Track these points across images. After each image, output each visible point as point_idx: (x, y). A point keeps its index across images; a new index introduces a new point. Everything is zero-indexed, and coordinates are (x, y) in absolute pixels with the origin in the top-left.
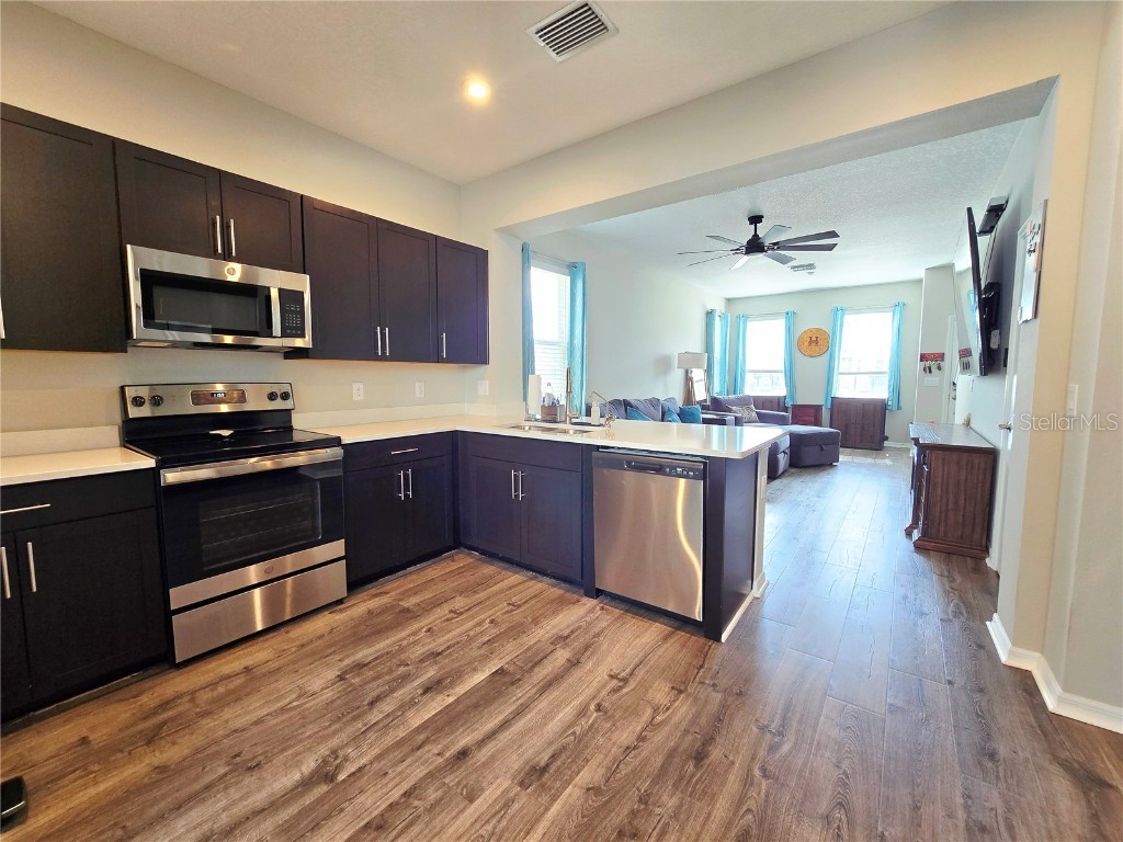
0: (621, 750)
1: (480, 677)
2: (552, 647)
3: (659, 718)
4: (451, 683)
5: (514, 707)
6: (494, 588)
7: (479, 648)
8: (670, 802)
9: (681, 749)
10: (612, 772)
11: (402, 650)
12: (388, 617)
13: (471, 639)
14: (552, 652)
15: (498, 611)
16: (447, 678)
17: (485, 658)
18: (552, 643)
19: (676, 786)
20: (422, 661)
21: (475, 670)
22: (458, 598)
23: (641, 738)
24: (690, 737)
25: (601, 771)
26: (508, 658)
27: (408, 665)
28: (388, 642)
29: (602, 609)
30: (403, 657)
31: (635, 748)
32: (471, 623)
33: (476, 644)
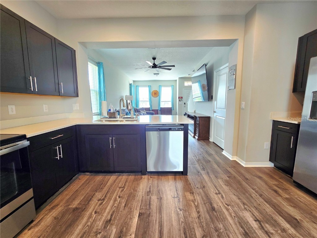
0: (198, 219)
1: (136, 220)
2: (149, 197)
3: (196, 204)
4: (127, 229)
5: (157, 224)
6: (108, 184)
7: (124, 209)
8: (221, 226)
9: (208, 210)
10: (202, 227)
11: (91, 227)
12: (69, 217)
13: (118, 207)
14: (150, 198)
15: (118, 192)
16: (123, 228)
17: (130, 212)
18: (148, 195)
19: (217, 221)
20: (105, 227)
21: (131, 219)
22: (97, 194)
23: (198, 212)
24: (207, 205)
25: (200, 229)
26: (138, 208)
27: (100, 233)
28: (80, 227)
29: (151, 177)
30: (94, 230)
31: (200, 216)
32: (112, 202)
33: (122, 209)
